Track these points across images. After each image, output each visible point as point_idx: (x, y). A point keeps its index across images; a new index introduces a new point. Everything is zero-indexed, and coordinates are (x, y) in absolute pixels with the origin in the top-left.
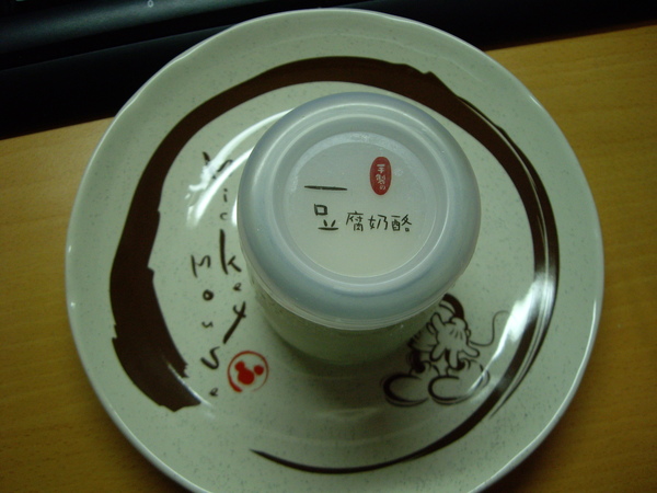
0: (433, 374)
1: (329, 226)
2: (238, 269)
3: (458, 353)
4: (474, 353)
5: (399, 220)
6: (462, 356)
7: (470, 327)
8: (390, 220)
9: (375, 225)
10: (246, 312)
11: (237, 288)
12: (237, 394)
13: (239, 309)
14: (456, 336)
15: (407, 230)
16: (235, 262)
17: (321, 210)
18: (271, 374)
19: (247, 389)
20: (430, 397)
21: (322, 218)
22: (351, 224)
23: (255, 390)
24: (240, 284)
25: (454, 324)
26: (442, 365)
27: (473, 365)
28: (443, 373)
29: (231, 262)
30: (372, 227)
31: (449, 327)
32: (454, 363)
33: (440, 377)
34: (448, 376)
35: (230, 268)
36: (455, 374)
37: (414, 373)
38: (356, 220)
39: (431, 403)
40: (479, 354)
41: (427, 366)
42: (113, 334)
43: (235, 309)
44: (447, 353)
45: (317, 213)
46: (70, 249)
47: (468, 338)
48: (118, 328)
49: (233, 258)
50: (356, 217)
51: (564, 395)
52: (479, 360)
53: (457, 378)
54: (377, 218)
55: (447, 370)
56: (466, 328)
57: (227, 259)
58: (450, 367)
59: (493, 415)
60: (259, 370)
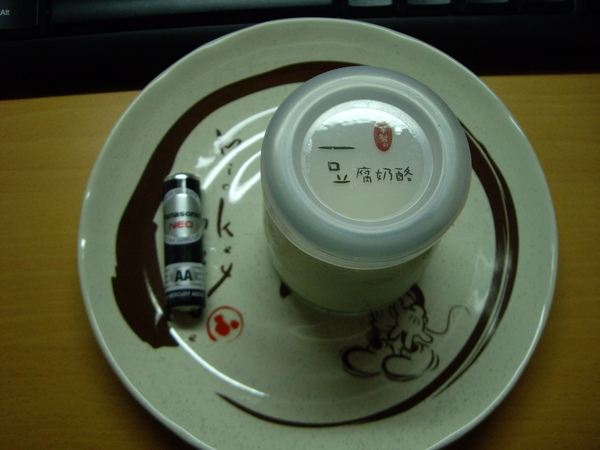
0: (388, 352)
1: (342, 180)
2: (231, 234)
3: (414, 337)
4: (428, 339)
5: (402, 172)
6: (417, 340)
7: (428, 315)
8: (394, 172)
9: (382, 177)
10: (232, 273)
11: (227, 251)
12: (212, 342)
13: (226, 269)
14: (414, 321)
15: (409, 180)
16: (230, 228)
17: (334, 167)
18: (245, 329)
19: (222, 340)
20: (383, 373)
21: (335, 174)
22: (361, 177)
23: (229, 341)
24: (230, 248)
25: (414, 310)
26: (398, 345)
27: (426, 349)
28: (397, 352)
29: (226, 228)
30: (379, 179)
31: (410, 313)
32: (408, 344)
33: (394, 356)
34: (401, 356)
35: (224, 232)
36: (408, 355)
37: (371, 348)
38: (365, 174)
39: (382, 377)
40: (432, 340)
41: (384, 344)
42: (113, 273)
43: (222, 268)
44: (404, 335)
45: (331, 169)
46: (88, 195)
47: (424, 324)
48: (118, 269)
49: (228, 224)
50: (364, 170)
51: (503, 387)
52: (432, 346)
53: (409, 358)
54: (383, 171)
55: (401, 350)
56: (425, 316)
57: (223, 224)
58: (404, 347)
59: (436, 396)
60: (235, 325)
